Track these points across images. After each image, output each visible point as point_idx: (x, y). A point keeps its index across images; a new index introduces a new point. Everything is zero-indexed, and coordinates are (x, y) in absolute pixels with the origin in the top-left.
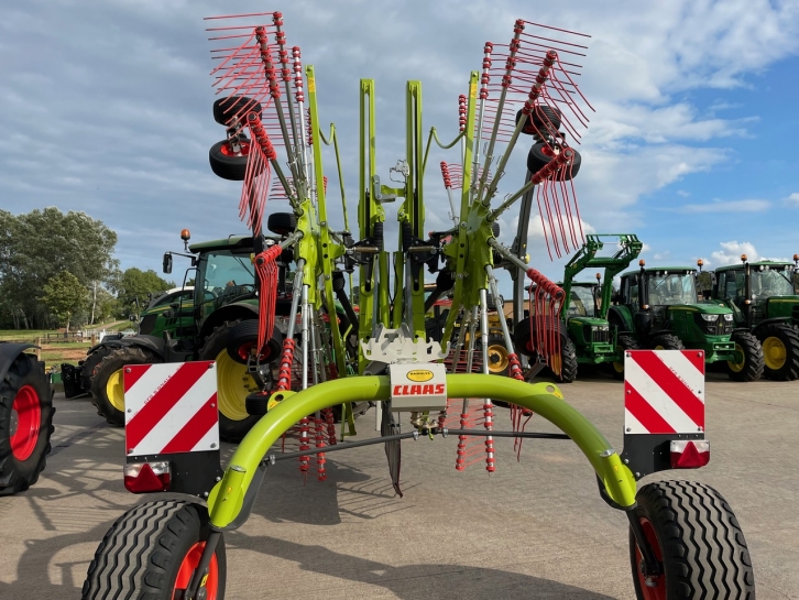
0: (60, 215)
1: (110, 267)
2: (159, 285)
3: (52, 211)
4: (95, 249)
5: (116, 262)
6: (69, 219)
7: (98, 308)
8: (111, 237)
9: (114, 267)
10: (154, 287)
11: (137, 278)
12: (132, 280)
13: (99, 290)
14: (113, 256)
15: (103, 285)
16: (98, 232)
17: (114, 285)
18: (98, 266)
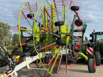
1: (9, 33)
5: (11, 32)
8: (9, 27)
12: (15, 36)
13: (8, 39)
15: (8, 37)
16: (6, 26)
17: (10, 37)
18: (7, 33)
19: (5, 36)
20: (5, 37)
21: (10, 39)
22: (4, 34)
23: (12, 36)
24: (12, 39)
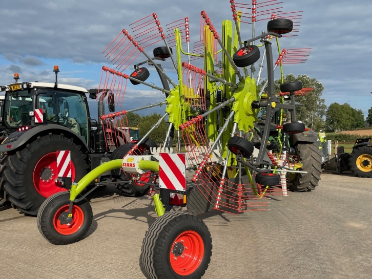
0: (294, 78)
1: (320, 103)
2: (350, 112)
3: (290, 76)
4: (311, 94)
5: (323, 100)
6: (298, 79)
7: (315, 126)
8: (320, 86)
9: (322, 103)
10: (347, 113)
11: (336, 109)
12: (334, 110)
13: (315, 116)
14: (321, 97)
15: (316, 114)
16: (312, 85)
17: (322, 113)
18: (313, 104)
19: (308, 109)
20: (308, 113)
21: (321, 117)
22: (306, 106)
23: (326, 110)
24: (324, 118)
